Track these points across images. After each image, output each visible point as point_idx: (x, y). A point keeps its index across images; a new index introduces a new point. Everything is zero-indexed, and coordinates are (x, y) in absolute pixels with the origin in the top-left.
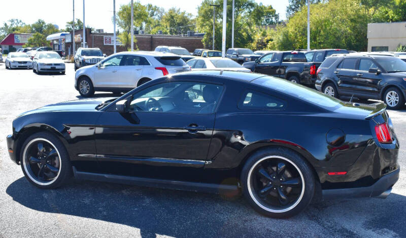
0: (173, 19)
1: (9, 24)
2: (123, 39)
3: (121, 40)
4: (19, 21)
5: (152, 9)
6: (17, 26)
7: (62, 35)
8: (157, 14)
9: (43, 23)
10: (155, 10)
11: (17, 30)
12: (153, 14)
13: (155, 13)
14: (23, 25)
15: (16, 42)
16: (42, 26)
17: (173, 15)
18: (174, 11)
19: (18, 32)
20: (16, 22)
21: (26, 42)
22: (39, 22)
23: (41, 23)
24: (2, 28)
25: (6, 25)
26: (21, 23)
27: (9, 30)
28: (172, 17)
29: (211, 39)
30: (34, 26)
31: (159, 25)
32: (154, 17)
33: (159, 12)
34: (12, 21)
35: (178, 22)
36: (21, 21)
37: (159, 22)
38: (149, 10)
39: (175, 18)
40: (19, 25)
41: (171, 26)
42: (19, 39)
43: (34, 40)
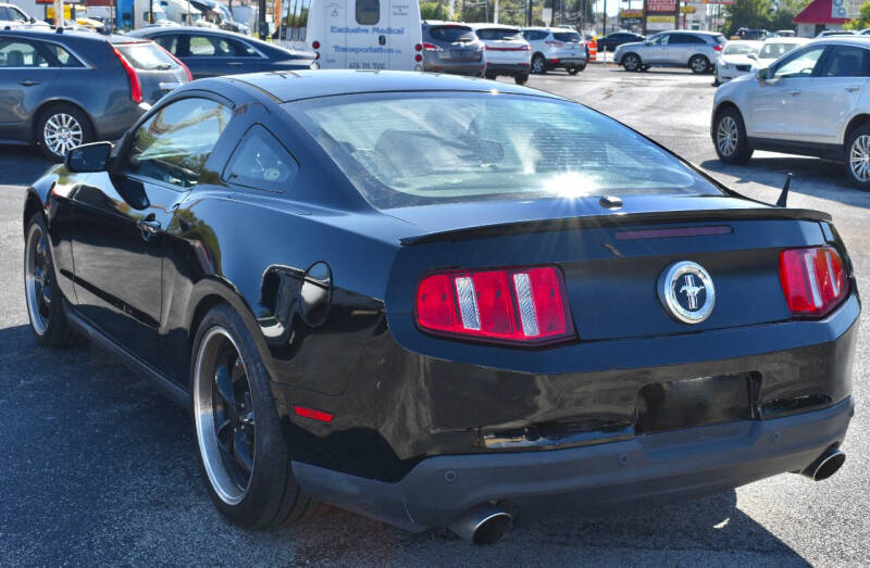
15: (834, 15)
42: (845, 5)
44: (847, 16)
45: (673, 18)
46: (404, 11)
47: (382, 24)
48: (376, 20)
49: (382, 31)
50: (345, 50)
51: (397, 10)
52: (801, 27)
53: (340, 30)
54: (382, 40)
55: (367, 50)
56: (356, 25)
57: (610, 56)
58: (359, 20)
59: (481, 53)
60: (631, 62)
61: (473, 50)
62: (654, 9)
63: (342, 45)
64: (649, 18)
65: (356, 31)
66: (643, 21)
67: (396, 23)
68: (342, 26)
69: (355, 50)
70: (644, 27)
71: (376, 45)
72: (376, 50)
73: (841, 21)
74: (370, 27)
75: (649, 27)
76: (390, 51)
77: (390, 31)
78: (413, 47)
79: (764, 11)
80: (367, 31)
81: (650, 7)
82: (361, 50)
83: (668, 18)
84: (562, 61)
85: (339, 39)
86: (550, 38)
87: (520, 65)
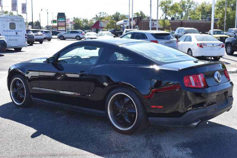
0: (204, 9)
1: (98, 15)
2: (161, 23)
3: (160, 24)
4: (104, 13)
5: (190, 3)
6: (103, 17)
7: (125, 21)
8: (193, 6)
9: (119, 14)
10: (192, 3)
11: (103, 19)
12: (191, 6)
13: (192, 6)
14: (107, 16)
15: (100, 26)
16: (118, 16)
17: (204, 7)
18: (206, 4)
19: (104, 20)
20: (103, 14)
21: (106, 26)
22: (117, 14)
23: (118, 14)
24: (95, 18)
25: (97, 16)
26: (106, 15)
27: (99, 19)
28: (203, 8)
29: (223, 22)
30: (113, 16)
31: (194, 14)
32: (191, 8)
33: (195, 5)
34: (100, 13)
35: (207, 11)
36: (105, 13)
37: (194, 11)
38: (188, 4)
39: (205, 9)
40: (104, 16)
41: (202, 14)
42: (102, 24)
43: (110, 25)
44: (103, 26)
45: (64, 27)
46: (22, 26)
47: (16, 29)
48: (14, 28)
49: (16, 31)
50: (7, 36)
51: (20, 26)
52: (93, 29)
53: (6, 31)
54: (17, 33)
55: (13, 36)
56: (10, 30)
57: (56, 37)
58: (10, 28)
59: (34, 36)
60: (62, 38)
61: (32, 35)
62: (60, 25)
63: (6, 35)
64: (59, 27)
65: (10, 31)
66: (57, 28)
67: (20, 29)
68: (6, 30)
69: (10, 36)
70: (58, 29)
71: (15, 34)
72: (15, 36)
73: (102, 28)
74: (13, 30)
75: (59, 29)
76: (19, 36)
77: (18, 31)
78: (25, 35)
79: (82, 25)
80: (13, 31)
81: (59, 25)
82: (11, 36)
83: (63, 27)
84: (47, 38)
85: (6, 33)
86: (44, 32)
87: (41, 39)
